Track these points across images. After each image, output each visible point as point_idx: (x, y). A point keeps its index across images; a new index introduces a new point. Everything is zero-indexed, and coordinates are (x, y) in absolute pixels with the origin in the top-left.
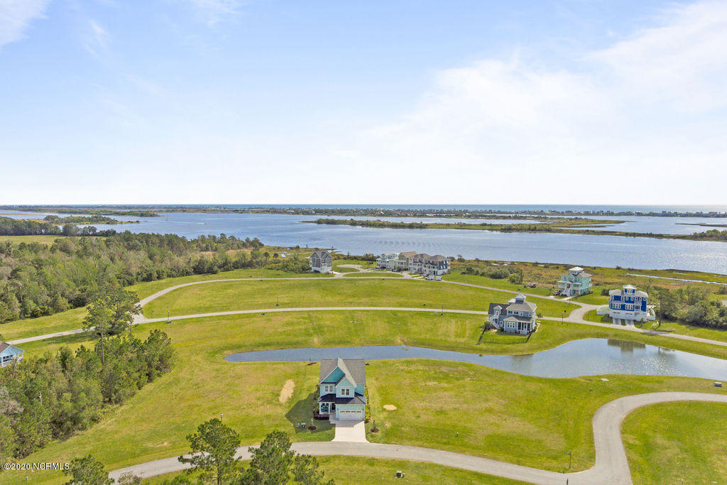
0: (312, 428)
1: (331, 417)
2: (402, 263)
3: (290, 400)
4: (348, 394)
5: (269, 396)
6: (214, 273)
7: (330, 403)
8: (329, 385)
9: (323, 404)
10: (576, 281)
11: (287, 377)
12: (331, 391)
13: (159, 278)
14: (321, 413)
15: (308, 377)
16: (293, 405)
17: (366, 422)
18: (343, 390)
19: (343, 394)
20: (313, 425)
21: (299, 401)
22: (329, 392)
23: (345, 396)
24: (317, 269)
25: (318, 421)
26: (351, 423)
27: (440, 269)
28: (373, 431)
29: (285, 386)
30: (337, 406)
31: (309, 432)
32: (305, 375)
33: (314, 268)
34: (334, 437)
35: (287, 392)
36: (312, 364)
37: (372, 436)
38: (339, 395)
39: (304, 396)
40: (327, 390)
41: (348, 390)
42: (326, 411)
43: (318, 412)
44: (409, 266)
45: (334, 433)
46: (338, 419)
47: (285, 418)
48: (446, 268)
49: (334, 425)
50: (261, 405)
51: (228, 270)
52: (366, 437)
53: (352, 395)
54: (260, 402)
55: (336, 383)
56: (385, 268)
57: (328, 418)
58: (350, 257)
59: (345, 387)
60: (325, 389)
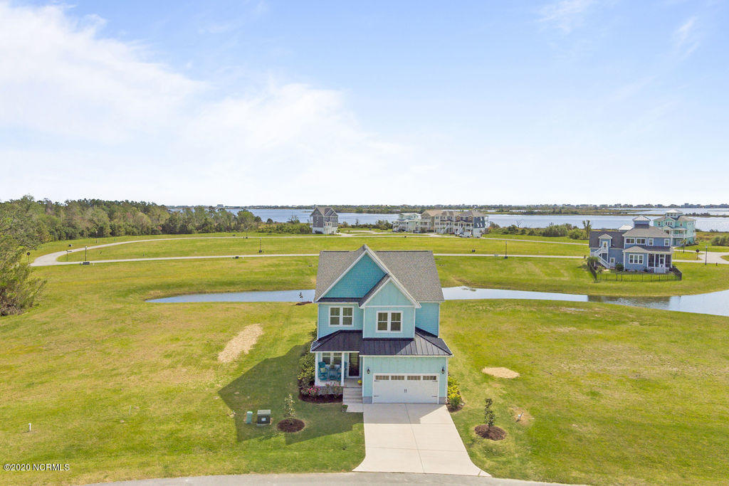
0: (289, 427)
1: (347, 394)
2: (426, 223)
3: (243, 359)
4: (396, 327)
5: (197, 350)
6: (190, 232)
7: (344, 356)
8: (342, 306)
9: (326, 361)
10: (676, 227)
11: (250, 320)
12: (348, 321)
13: (113, 234)
14: (318, 383)
15: (294, 320)
16: (246, 370)
17: (454, 406)
18: (383, 316)
19: (382, 326)
20: (294, 415)
21: (266, 361)
22: (341, 326)
23: (388, 333)
24: (319, 229)
25: (310, 405)
26: (409, 410)
27: (476, 227)
28: (486, 435)
29: (241, 333)
30: (367, 361)
31: (281, 437)
32: (288, 318)
33: (315, 229)
34: (361, 456)
35: (242, 343)
36: (303, 303)
37: (489, 452)
38: (371, 330)
39: (281, 351)
40: (335, 321)
41: (396, 316)
42: (332, 378)
43: (312, 383)
44: (436, 226)
45: (360, 441)
46: (369, 400)
47: (218, 398)
48: (484, 227)
49: (359, 417)
50: (169, 367)
51: (207, 232)
52: (472, 455)
53: (406, 330)
54: (168, 362)
55: (360, 300)
56: (404, 231)
57: (340, 398)
58: (359, 225)
59: (389, 309)
60: (330, 316)
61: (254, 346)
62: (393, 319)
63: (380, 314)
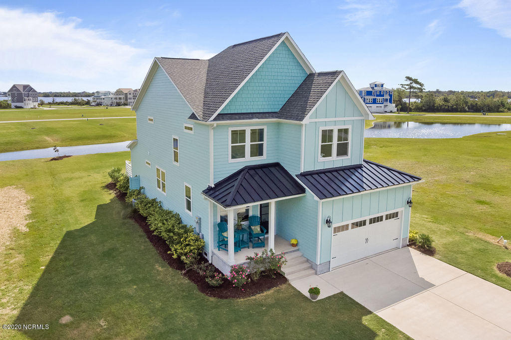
2: (120, 98)
8: (248, 126)
12: (257, 150)
18: (327, 136)
19: (326, 151)
22: (249, 160)
23: (335, 161)
24: (19, 105)
36: (61, 158)
40: (238, 152)
41: (343, 133)
53: (355, 154)
56: (101, 105)
57: (281, 278)
58: (55, 102)
59: (335, 123)
60: (230, 145)
61: (30, 216)
62: (339, 139)
63: (324, 132)
